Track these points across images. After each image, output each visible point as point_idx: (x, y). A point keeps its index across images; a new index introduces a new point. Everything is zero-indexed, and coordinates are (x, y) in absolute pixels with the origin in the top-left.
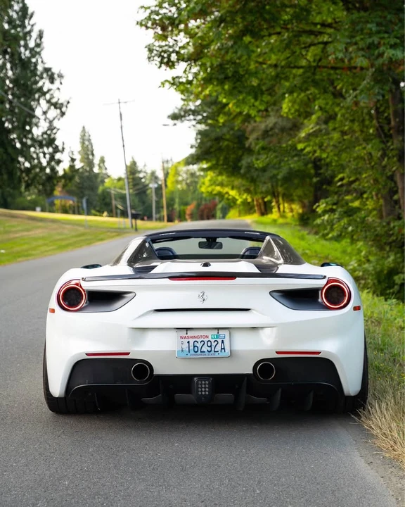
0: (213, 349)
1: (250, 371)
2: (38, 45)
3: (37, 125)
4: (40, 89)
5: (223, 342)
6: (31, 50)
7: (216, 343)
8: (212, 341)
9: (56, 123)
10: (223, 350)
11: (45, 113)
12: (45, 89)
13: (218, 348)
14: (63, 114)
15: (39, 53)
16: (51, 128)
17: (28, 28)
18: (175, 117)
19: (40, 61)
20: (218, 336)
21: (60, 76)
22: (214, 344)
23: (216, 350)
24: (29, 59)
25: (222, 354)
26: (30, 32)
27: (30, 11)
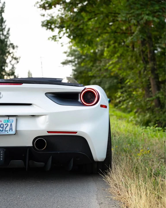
0: (4, 130)
1: (31, 145)
2: (8, 34)
3: (7, 66)
4: (9, 52)
5: (11, 124)
6: (5, 36)
7: (7, 125)
8: (4, 124)
9: (15, 66)
10: (11, 130)
11: (10, 62)
12: (10, 52)
13: (8, 129)
14: (18, 62)
15: (8, 37)
16: (13, 68)
17: (4, 27)
18: (64, 63)
19: (8, 40)
20: (8, 121)
21: (17, 47)
22: (5, 126)
23: (6, 130)
24: (4, 40)
25: (11, 133)
26: (4, 29)
27: (4, 20)
